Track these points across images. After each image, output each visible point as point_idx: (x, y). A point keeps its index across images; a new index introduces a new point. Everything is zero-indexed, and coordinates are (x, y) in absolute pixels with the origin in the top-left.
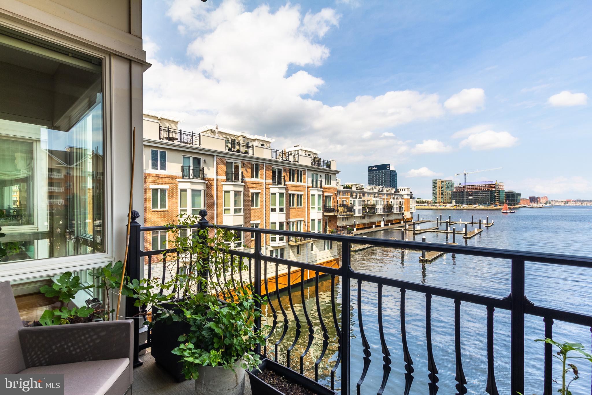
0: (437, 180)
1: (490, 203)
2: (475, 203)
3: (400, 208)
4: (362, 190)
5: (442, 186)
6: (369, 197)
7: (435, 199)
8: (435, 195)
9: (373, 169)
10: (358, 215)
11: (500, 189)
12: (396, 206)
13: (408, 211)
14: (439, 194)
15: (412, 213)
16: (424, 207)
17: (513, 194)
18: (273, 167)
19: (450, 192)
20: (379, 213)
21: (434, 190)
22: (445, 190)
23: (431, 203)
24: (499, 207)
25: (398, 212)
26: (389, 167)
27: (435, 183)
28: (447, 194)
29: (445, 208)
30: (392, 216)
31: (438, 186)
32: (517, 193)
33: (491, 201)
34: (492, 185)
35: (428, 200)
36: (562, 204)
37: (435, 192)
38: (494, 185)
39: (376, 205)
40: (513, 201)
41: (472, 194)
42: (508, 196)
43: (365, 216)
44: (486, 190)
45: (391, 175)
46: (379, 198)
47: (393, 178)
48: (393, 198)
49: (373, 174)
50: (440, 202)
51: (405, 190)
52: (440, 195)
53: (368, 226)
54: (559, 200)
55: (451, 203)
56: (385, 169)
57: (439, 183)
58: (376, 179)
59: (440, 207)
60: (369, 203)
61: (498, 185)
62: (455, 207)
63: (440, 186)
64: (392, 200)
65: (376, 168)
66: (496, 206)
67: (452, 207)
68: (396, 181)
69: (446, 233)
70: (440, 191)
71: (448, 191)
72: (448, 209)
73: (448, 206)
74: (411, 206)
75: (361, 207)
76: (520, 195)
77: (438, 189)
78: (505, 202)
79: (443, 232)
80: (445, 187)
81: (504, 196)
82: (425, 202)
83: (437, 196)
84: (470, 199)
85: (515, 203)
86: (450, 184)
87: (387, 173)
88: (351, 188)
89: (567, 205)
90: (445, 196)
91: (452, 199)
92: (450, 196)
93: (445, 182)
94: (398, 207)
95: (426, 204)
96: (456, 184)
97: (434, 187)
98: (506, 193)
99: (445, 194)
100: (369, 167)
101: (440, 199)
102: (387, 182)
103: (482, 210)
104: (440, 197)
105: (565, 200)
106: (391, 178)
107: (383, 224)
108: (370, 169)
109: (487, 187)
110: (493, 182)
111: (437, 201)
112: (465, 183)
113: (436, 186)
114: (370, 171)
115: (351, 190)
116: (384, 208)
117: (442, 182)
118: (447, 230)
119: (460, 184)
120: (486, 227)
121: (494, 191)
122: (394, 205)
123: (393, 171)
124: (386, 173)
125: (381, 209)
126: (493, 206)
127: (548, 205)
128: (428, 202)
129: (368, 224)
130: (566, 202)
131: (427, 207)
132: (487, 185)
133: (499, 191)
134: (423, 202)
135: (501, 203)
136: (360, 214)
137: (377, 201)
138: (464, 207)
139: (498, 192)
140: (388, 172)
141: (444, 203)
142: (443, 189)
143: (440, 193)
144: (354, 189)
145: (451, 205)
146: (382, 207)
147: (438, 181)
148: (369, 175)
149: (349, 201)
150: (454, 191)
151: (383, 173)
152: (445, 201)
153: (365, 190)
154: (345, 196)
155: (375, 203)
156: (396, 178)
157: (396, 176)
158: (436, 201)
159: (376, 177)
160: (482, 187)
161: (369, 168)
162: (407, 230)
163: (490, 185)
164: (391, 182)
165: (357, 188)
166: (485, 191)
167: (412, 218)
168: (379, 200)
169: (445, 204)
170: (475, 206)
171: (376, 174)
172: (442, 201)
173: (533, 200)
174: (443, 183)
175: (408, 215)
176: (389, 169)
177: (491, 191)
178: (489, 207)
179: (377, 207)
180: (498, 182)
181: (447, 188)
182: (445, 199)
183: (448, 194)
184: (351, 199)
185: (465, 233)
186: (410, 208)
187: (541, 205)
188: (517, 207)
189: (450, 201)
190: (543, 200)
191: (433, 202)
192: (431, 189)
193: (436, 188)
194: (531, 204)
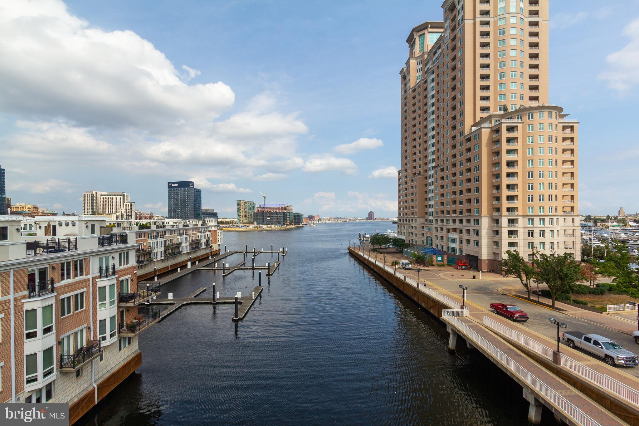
0: (240, 201)
1: (283, 223)
2: (272, 224)
3: (207, 241)
4: (163, 228)
6: (172, 235)
7: (240, 219)
8: (239, 215)
9: (174, 185)
10: (159, 259)
12: (203, 241)
13: (215, 243)
14: (242, 214)
15: (219, 245)
17: (299, 215)
18: (29, 269)
19: (252, 213)
20: (185, 251)
21: (238, 211)
22: (248, 211)
23: (236, 223)
24: (289, 227)
25: (206, 247)
26: (193, 185)
27: (239, 204)
28: (249, 214)
29: (249, 229)
30: (199, 251)
31: (242, 206)
32: (301, 214)
33: (284, 221)
34: (284, 207)
35: (233, 220)
36: (327, 222)
37: (239, 213)
38: (286, 207)
39: (181, 243)
41: (269, 215)
42: (295, 217)
43: (167, 259)
44: (280, 211)
45: (195, 193)
46: (184, 234)
47: (197, 197)
48: (201, 232)
49: (174, 191)
50: (244, 222)
51: (212, 222)
52: (244, 216)
53: (172, 269)
54: (326, 218)
55: (253, 223)
56: (189, 186)
57: (242, 204)
58: (178, 197)
59: (244, 229)
60: (173, 241)
61: (288, 207)
62: (257, 228)
63: (244, 206)
64: (199, 234)
65: (177, 185)
66: (287, 225)
67: (254, 229)
68: (201, 201)
69: (252, 269)
70: (244, 212)
71: (250, 212)
72: (251, 231)
73: (251, 227)
74: (218, 237)
75: (162, 249)
76: (303, 215)
77: (242, 210)
78: (293, 222)
79: (250, 269)
80: (248, 208)
81: (292, 217)
82: (231, 223)
83: (241, 217)
84: (268, 220)
85: (300, 223)
86: (252, 205)
87: (191, 191)
88: (149, 228)
89: (330, 222)
90: (248, 217)
91: (254, 220)
92: (252, 217)
93: (247, 203)
94: (205, 241)
95: (231, 225)
96: (257, 206)
97: (238, 207)
98: (294, 214)
99: (247, 214)
100: (169, 183)
101: (244, 220)
102: (191, 201)
103: (278, 230)
104: (244, 217)
105: (328, 218)
106: (195, 197)
107: (189, 264)
108: (170, 186)
109: (281, 209)
110: (285, 205)
112: (264, 205)
114: (169, 187)
115: (150, 230)
116: (190, 245)
117: (245, 203)
118: (253, 267)
119: (260, 206)
120: (282, 257)
121: (286, 212)
122: (201, 239)
123: (197, 189)
124: (189, 191)
125: (187, 246)
126: (285, 226)
127: (320, 222)
128: (233, 222)
129: (172, 266)
130: (329, 220)
131: (232, 229)
132: (281, 207)
133: (289, 212)
134: (228, 223)
135: (291, 222)
136: (162, 257)
137: (182, 239)
138: (264, 228)
140: (191, 189)
141: (247, 223)
142: (246, 209)
144: (153, 228)
145: (253, 226)
146: (188, 244)
147: (242, 202)
148: (170, 192)
149: (147, 243)
150: (256, 212)
151: (185, 191)
152: (248, 222)
153: (168, 227)
154: (141, 238)
155: (180, 241)
156: (201, 197)
157: (201, 195)
158: (240, 222)
159: (178, 195)
160: (277, 209)
161: (168, 185)
162: (216, 269)
164: (195, 201)
165: (157, 226)
166: (280, 213)
167: (220, 250)
168: (184, 237)
169: (248, 225)
170: (272, 226)
171: (177, 191)
172: (246, 221)
173: (311, 218)
175: (215, 247)
176: (193, 187)
177: (284, 213)
178: (283, 227)
179: (183, 245)
180: (288, 205)
181: (250, 209)
182: (248, 219)
183: (251, 215)
184: (150, 241)
185: (267, 269)
186: (218, 240)
187: (315, 222)
188: (301, 225)
189: (252, 221)
190: (316, 219)
191: (238, 222)
192: (236, 210)
193: (240, 208)
194: (310, 222)
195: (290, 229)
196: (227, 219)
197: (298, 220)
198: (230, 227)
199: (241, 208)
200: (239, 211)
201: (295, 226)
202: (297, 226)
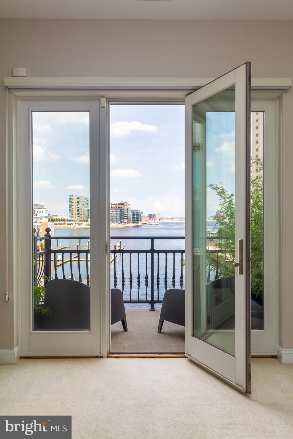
1: (120, 221)
5: (78, 203)
7: (72, 217)
8: (71, 212)
11: (128, 208)
14: (75, 211)
16: (60, 226)
17: (137, 213)
19: (86, 209)
22: (81, 207)
23: (67, 221)
24: (127, 225)
27: (71, 200)
28: (83, 211)
31: (74, 202)
32: (140, 211)
33: (121, 219)
34: (121, 203)
35: (64, 217)
36: (170, 221)
37: (71, 209)
38: (123, 203)
40: (138, 219)
42: (134, 214)
44: (117, 208)
50: (76, 219)
52: (77, 213)
55: (86, 221)
57: (75, 200)
59: (77, 226)
61: (126, 203)
63: (77, 202)
66: (125, 223)
67: (88, 226)
70: (77, 208)
71: (84, 208)
76: (142, 213)
77: (74, 206)
78: (132, 220)
80: (81, 203)
81: (130, 215)
82: (62, 220)
83: (73, 213)
85: (139, 221)
86: (86, 201)
90: (81, 214)
91: (88, 218)
92: (86, 214)
93: (81, 198)
95: (62, 222)
97: (70, 203)
98: (132, 211)
99: (80, 211)
101: (77, 217)
104: (77, 214)
109: (117, 205)
110: (122, 201)
111: (74, 219)
113: (72, 203)
117: (78, 198)
121: (124, 209)
128: (64, 220)
131: (64, 226)
132: (118, 204)
134: (59, 220)
135: (129, 220)
139: (126, 210)
141: (80, 221)
142: (79, 206)
143: (77, 210)
145: (87, 223)
147: (74, 196)
152: (81, 219)
158: (72, 219)
160: (114, 205)
163: (120, 203)
169: (81, 223)
172: (78, 218)
173: (151, 217)
174: (79, 200)
177: (121, 210)
178: (120, 225)
180: (126, 201)
181: (83, 205)
182: (81, 216)
183: (84, 212)
187: (156, 221)
188: (140, 224)
189: (86, 219)
190: (158, 217)
191: (70, 219)
192: (68, 206)
193: (72, 204)
194: (150, 221)
195: (128, 227)
196: (57, 216)
197: (137, 218)
198: (62, 224)
199: (74, 204)
200: (71, 207)
201: (134, 224)
202: (135, 224)
